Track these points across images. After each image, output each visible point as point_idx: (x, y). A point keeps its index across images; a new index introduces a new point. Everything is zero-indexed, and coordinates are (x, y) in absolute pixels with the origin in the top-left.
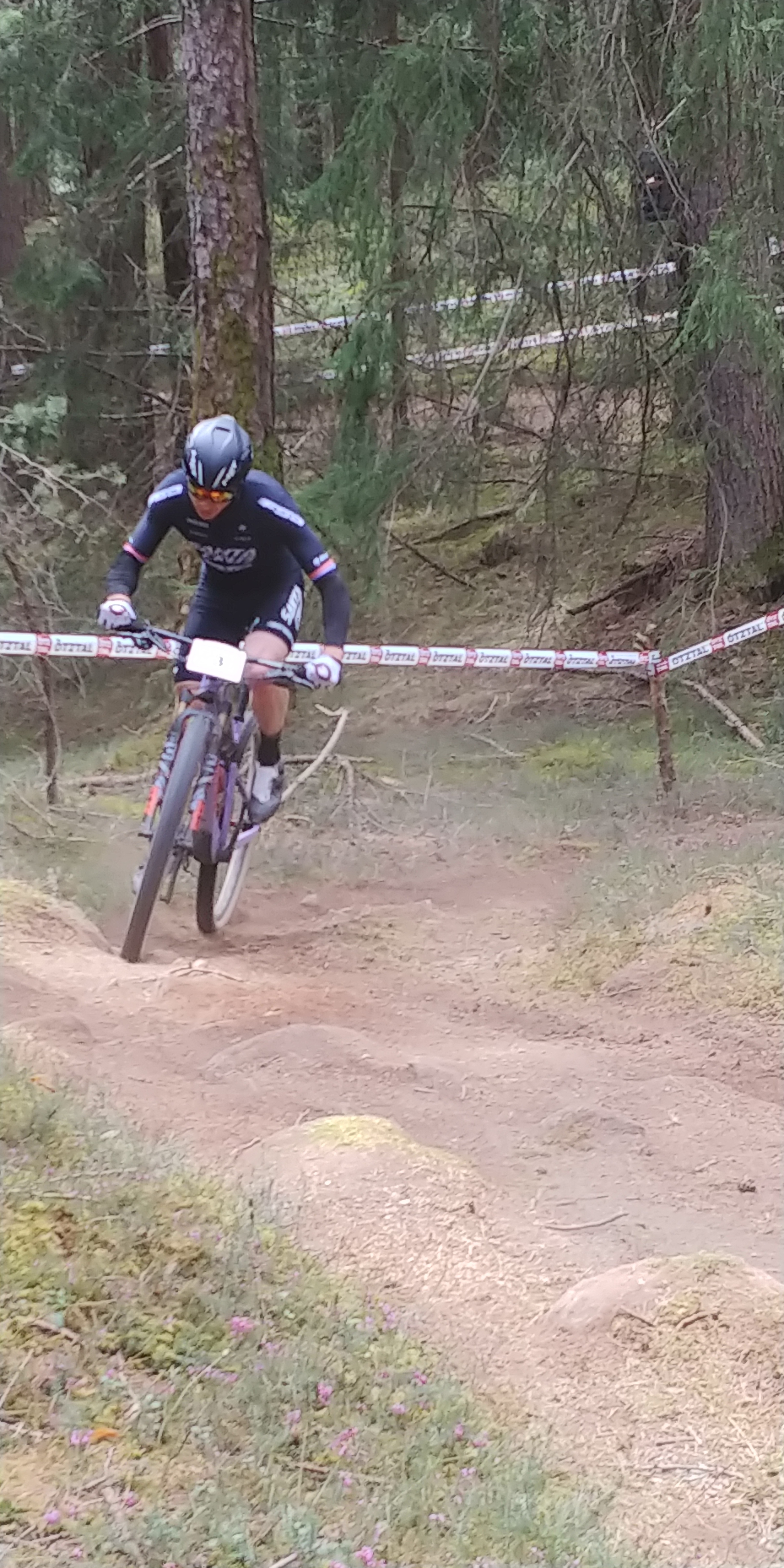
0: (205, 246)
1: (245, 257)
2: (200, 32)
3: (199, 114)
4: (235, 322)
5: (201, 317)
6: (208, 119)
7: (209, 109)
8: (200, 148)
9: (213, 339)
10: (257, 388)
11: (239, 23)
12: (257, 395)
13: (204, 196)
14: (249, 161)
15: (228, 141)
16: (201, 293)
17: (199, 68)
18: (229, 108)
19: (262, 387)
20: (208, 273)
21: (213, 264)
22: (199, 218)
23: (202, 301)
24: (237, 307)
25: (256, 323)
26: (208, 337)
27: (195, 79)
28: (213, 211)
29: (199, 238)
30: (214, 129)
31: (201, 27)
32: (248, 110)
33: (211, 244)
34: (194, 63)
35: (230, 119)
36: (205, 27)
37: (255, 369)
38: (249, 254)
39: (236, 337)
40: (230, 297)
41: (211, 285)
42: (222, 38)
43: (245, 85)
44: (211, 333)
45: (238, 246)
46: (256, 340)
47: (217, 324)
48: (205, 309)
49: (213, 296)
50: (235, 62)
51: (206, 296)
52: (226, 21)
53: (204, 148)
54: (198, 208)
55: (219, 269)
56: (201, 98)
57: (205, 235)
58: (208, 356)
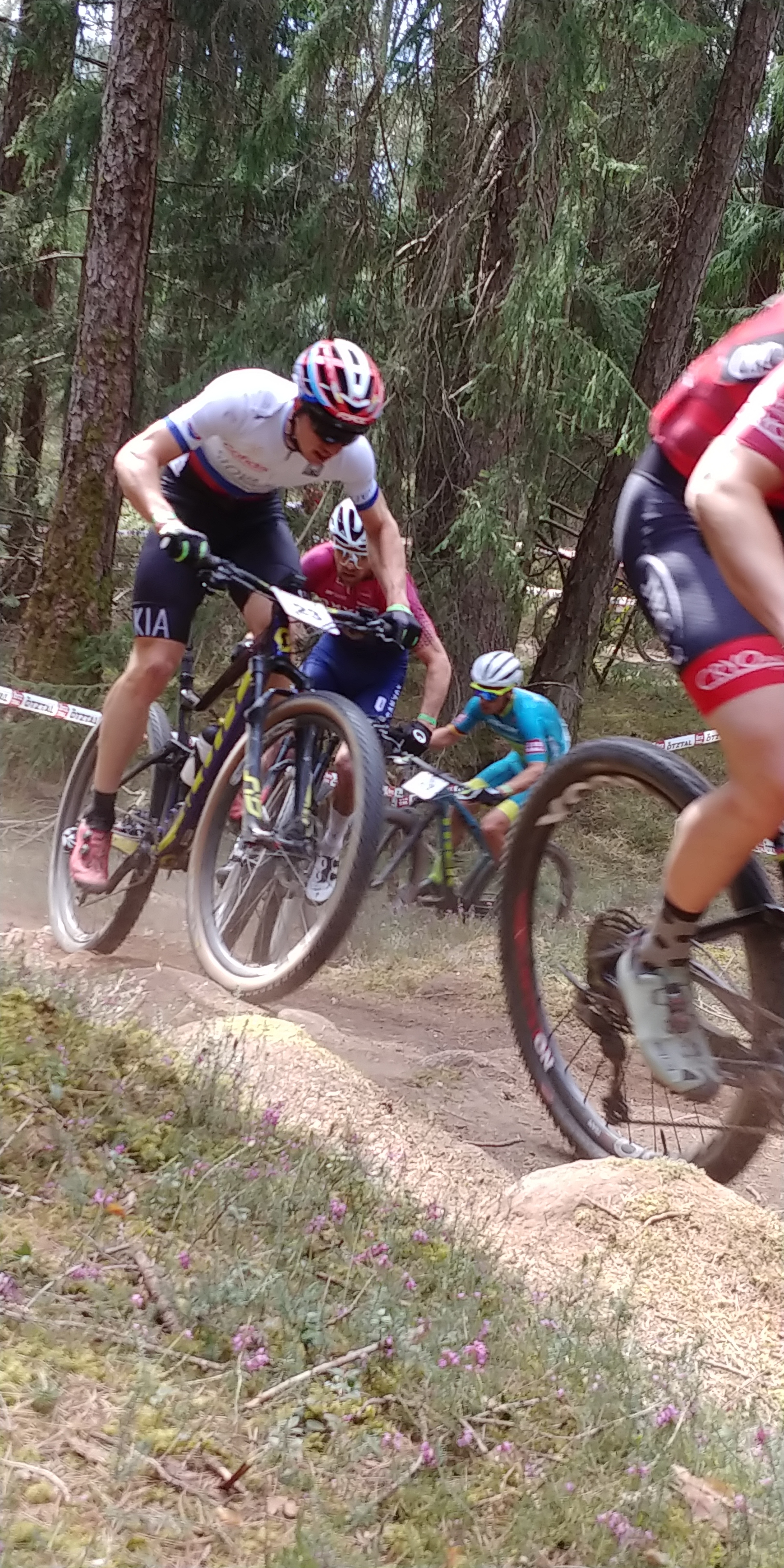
0: (80, 415)
1: (111, 430)
2: (105, 249)
3: (93, 313)
4: (94, 480)
5: (67, 471)
6: (100, 317)
7: (102, 311)
8: (89, 339)
9: (74, 490)
10: (103, 535)
11: (137, 248)
12: (102, 541)
13: (86, 377)
14: (126, 357)
15: (113, 338)
16: (70, 452)
17: (100, 276)
18: (118, 313)
19: (107, 535)
20: (79, 437)
21: (84, 431)
22: (79, 393)
23: (70, 459)
24: (98, 468)
25: (111, 484)
26: (70, 487)
27: (94, 284)
28: (91, 390)
29: (76, 409)
30: (104, 327)
31: (107, 246)
32: (133, 318)
33: (85, 415)
34: (95, 272)
35: (118, 321)
36: (110, 245)
37: (104, 520)
38: (115, 428)
39: (94, 492)
40: (94, 459)
41: (79, 448)
42: (122, 257)
43: (134, 297)
44: (73, 484)
45: (107, 421)
46: (108, 497)
47: (79, 477)
48: (72, 466)
49: (80, 456)
50: (129, 279)
51: (74, 455)
52: (127, 245)
53: (93, 340)
54: (79, 385)
55: (89, 436)
56: (96, 301)
57: (82, 409)
58: (68, 502)
